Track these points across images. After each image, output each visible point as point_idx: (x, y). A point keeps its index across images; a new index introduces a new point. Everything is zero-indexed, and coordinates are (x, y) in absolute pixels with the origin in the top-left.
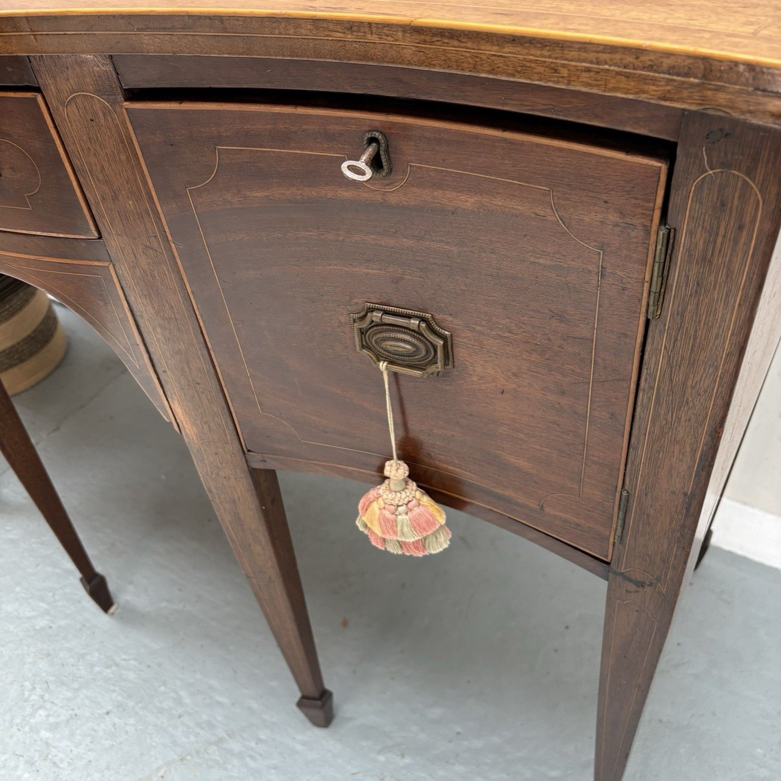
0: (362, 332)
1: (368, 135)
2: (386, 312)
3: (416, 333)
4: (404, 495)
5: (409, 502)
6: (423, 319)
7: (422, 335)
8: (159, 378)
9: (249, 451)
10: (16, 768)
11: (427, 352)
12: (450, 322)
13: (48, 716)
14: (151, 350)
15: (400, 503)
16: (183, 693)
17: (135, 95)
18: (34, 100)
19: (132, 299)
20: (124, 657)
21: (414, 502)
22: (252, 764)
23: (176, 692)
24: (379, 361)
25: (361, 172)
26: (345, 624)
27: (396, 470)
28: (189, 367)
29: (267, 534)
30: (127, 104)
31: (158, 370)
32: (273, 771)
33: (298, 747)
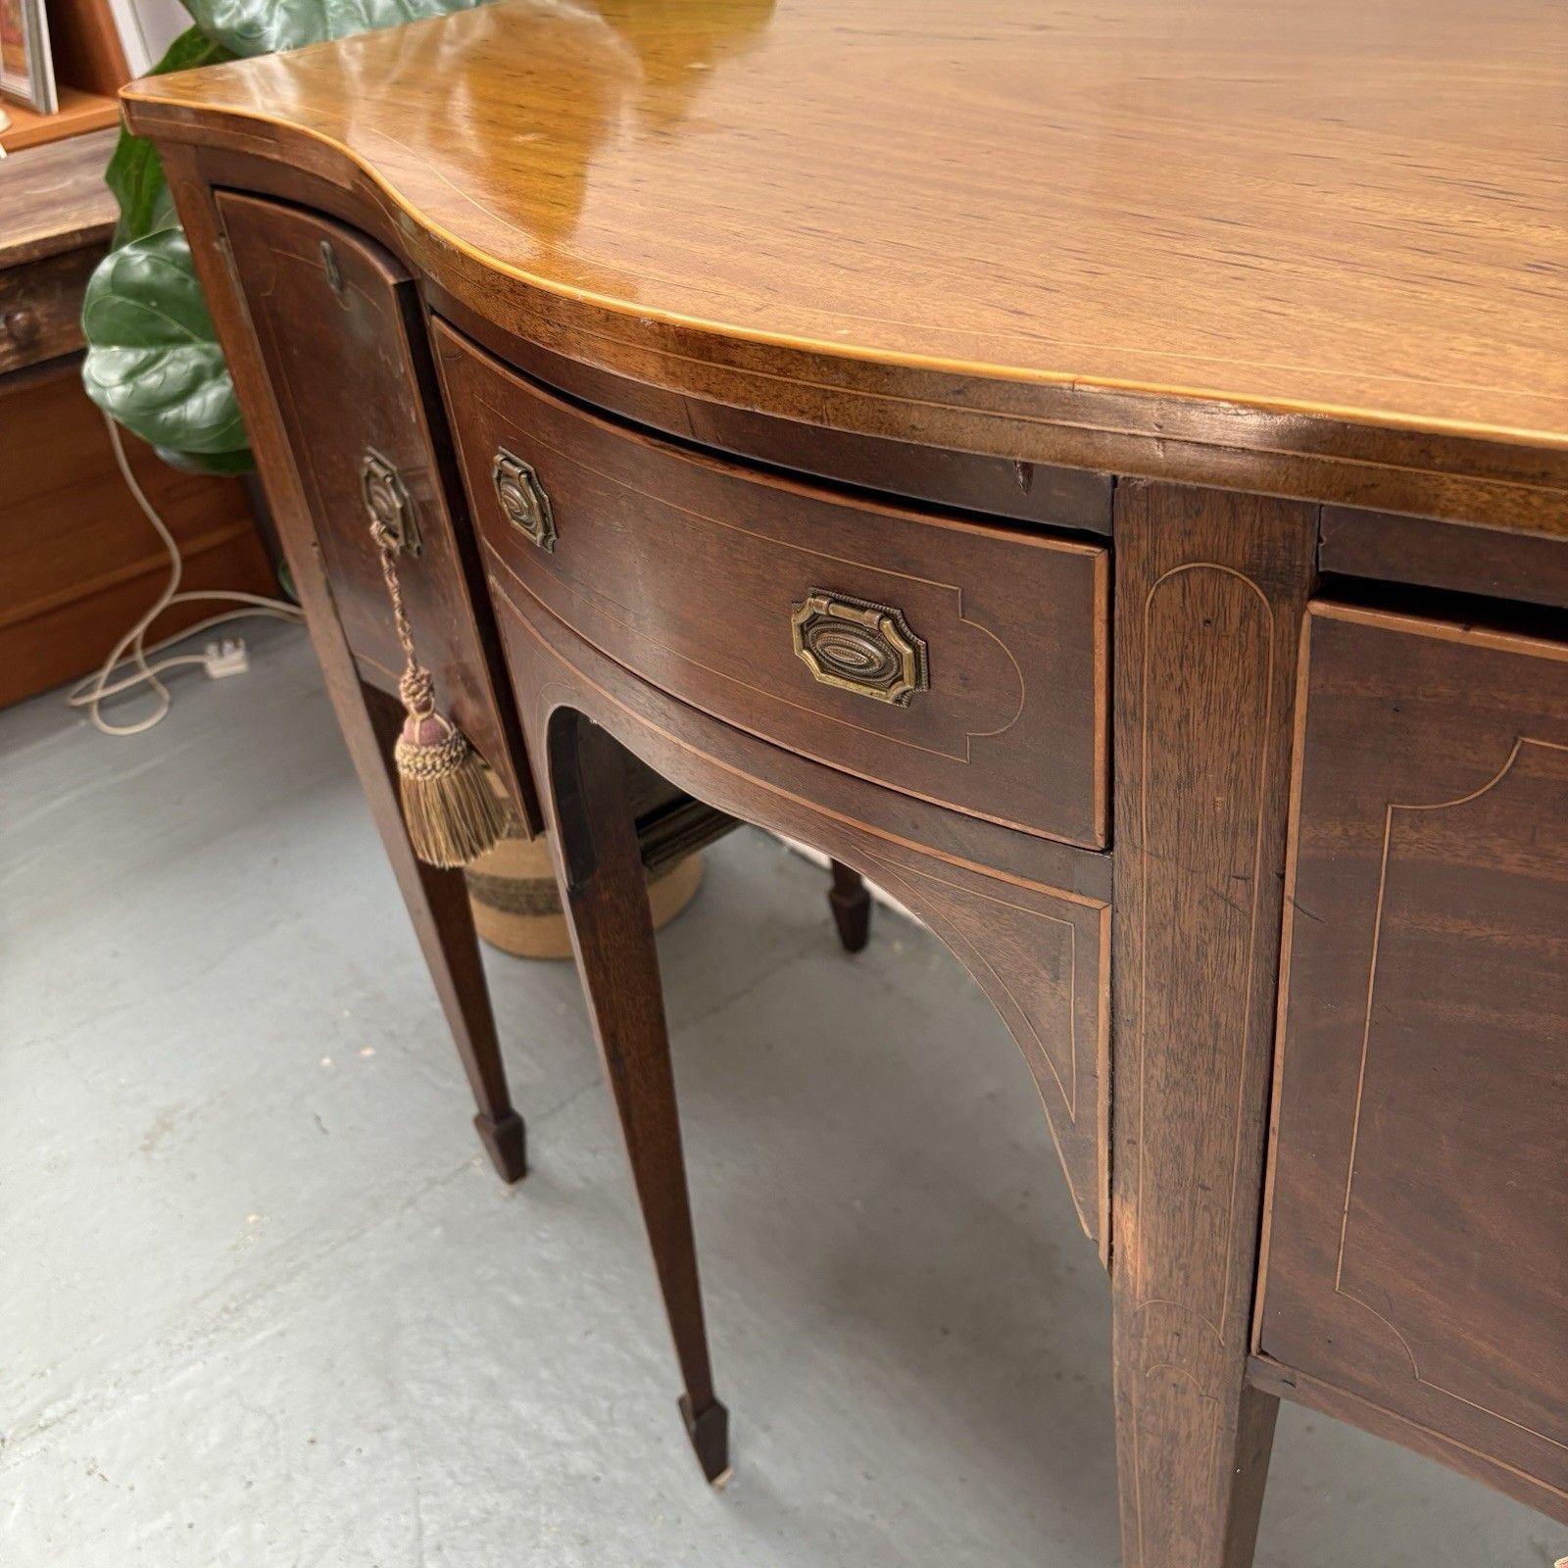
8: (1111, 1152)
9: (1263, 1353)
14: (1122, 1092)
17: (1347, 590)
18: (1088, 562)
28: (1198, 1151)
30: (1318, 607)
31: (1118, 1133)
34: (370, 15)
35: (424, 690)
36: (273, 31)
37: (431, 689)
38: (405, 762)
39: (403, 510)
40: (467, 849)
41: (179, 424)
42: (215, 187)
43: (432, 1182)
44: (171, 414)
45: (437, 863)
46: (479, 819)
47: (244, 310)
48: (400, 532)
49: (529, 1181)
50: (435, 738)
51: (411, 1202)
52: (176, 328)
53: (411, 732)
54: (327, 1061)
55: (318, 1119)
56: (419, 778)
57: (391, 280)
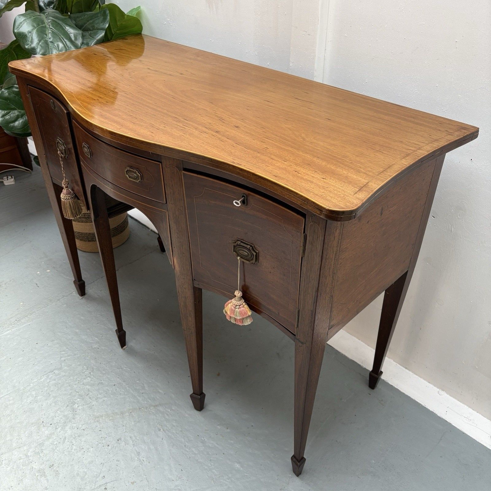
0: (234, 247)
1: (243, 195)
2: (242, 242)
3: (249, 250)
4: (239, 302)
5: (240, 305)
6: (251, 246)
7: (250, 250)
8: (172, 249)
9: (194, 280)
10: (75, 396)
11: (251, 256)
12: (259, 249)
13: (91, 380)
14: (172, 240)
15: (237, 305)
16: (145, 385)
17: (185, 170)
18: (159, 164)
19: (171, 223)
20: (125, 366)
21: (242, 306)
22: (167, 417)
23: (143, 384)
24: (238, 256)
25: (238, 204)
26: (219, 375)
27: (238, 294)
28: (182, 247)
29: (194, 313)
30: (183, 172)
31: (172, 246)
32: (174, 421)
33: (187, 415)
34: (58, 48)
35: (67, 184)
36: (38, 50)
37: (68, 184)
38: (63, 198)
39: (65, 149)
40: (75, 216)
41: (13, 127)
42: (27, 85)
43: (64, 296)
44: (12, 124)
45: (68, 218)
46: (77, 210)
47: (32, 108)
48: (64, 153)
49: (86, 296)
50: (69, 193)
51: (59, 300)
52: (13, 107)
53: (64, 192)
54: (39, 273)
55: (37, 284)
56: (65, 201)
57: (66, 112)
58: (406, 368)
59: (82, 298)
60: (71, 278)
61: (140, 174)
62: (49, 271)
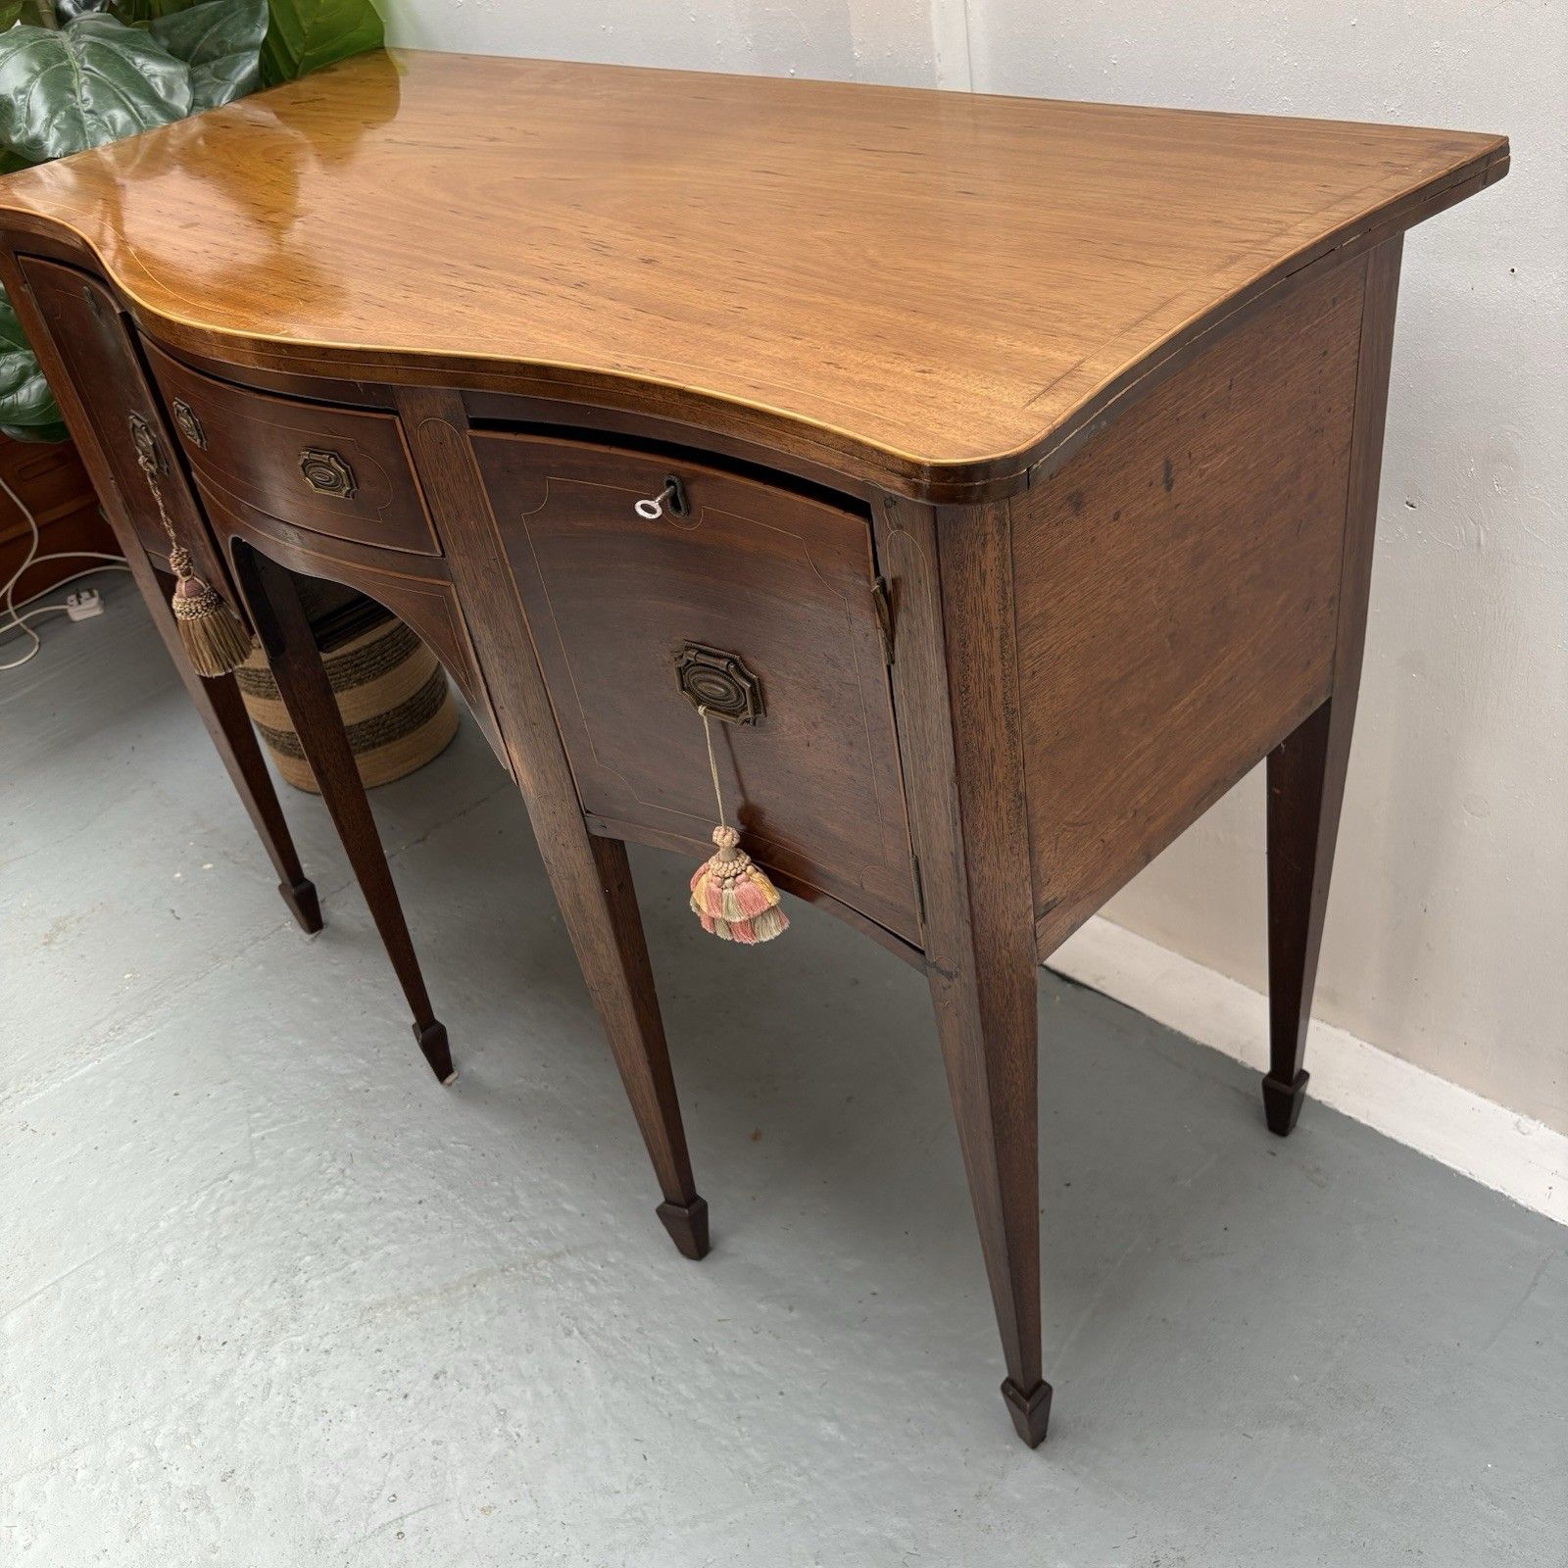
0: (681, 672)
1: (667, 478)
2: (701, 651)
3: (727, 674)
4: (731, 866)
5: (737, 875)
6: (732, 661)
7: (731, 676)
8: (496, 715)
9: (588, 812)
10: (295, 1249)
11: (739, 696)
12: (760, 666)
13: (346, 1194)
14: (489, 681)
15: (727, 875)
16: (521, 1194)
17: (477, 424)
18: (393, 421)
19: (471, 623)
20: (454, 1139)
21: (743, 875)
22: (592, 1289)
23: (512, 1191)
24: (699, 705)
25: (652, 511)
26: (756, 1137)
27: (724, 836)
28: (526, 704)
29: (610, 927)
30: (470, 432)
31: (496, 705)
32: (616, 1301)
33: (656, 1278)
34: (114, 128)
35: (186, 561)
36: (50, 143)
37: (190, 561)
38: (178, 609)
39: (154, 446)
40: (226, 664)
41: (14, 406)
42: (17, 253)
43: (256, 939)
44: (8, 400)
45: (207, 675)
46: (230, 643)
47: (45, 329)
48: (154, 460)
49: (324, 932)
50: (194, 592)
51: (241, 952)
52: (6, 342)
53: (181, 590)
54: (178, 875)
55: (173, 911)
56: (188, 619)
57: (118, 311)
58: (1397, 1055)
59: (313, 940)
60: (271, 877)
61: (344, 468)
62: (209, 866)
